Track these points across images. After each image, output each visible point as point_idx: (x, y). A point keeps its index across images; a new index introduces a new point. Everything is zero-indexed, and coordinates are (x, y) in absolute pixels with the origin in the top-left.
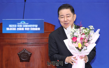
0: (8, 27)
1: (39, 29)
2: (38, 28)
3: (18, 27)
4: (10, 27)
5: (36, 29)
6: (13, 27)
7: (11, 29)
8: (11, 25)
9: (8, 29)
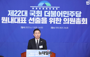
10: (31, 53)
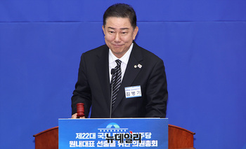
0: (74, 139)
1: (155, 143)
2: (153, 141)
3: (101, 140)
4: (78, 140)
5: (148, 144)
6: (87, 138)
7: (81, 144)
8: (81, 134)
9: (73, 144)
10: (79, 136)
